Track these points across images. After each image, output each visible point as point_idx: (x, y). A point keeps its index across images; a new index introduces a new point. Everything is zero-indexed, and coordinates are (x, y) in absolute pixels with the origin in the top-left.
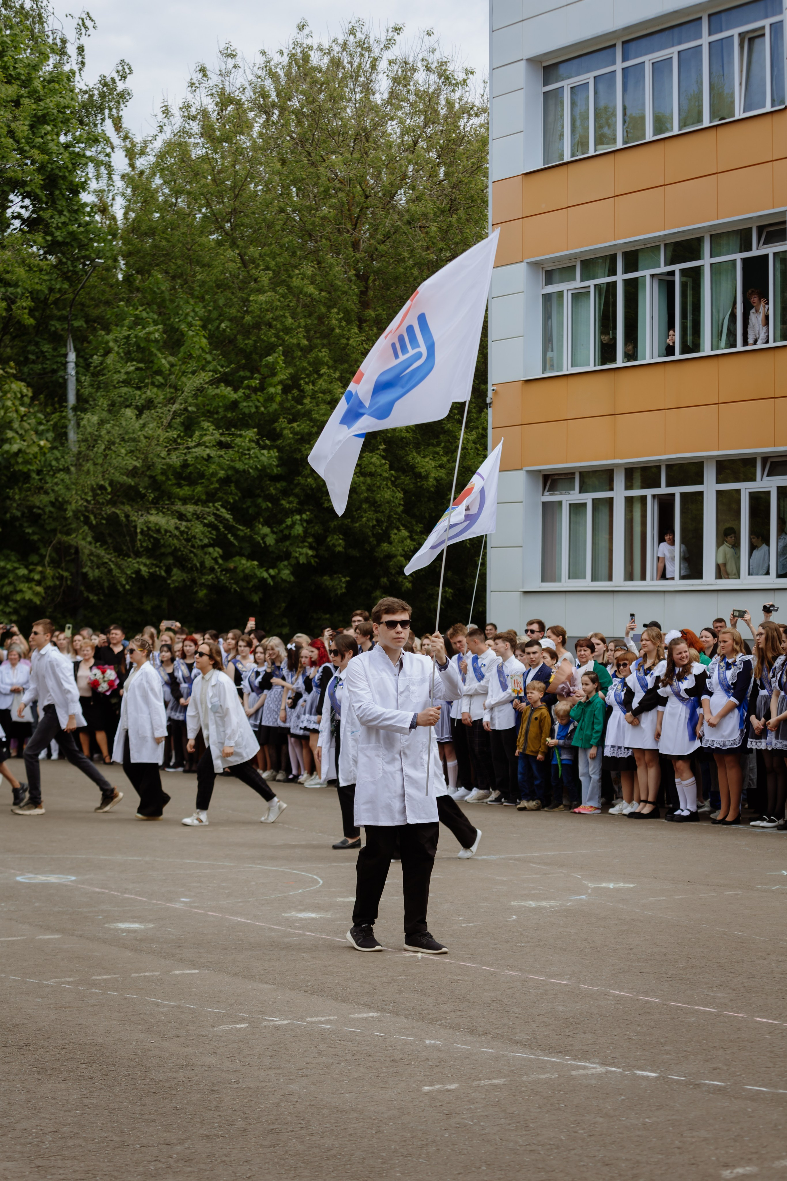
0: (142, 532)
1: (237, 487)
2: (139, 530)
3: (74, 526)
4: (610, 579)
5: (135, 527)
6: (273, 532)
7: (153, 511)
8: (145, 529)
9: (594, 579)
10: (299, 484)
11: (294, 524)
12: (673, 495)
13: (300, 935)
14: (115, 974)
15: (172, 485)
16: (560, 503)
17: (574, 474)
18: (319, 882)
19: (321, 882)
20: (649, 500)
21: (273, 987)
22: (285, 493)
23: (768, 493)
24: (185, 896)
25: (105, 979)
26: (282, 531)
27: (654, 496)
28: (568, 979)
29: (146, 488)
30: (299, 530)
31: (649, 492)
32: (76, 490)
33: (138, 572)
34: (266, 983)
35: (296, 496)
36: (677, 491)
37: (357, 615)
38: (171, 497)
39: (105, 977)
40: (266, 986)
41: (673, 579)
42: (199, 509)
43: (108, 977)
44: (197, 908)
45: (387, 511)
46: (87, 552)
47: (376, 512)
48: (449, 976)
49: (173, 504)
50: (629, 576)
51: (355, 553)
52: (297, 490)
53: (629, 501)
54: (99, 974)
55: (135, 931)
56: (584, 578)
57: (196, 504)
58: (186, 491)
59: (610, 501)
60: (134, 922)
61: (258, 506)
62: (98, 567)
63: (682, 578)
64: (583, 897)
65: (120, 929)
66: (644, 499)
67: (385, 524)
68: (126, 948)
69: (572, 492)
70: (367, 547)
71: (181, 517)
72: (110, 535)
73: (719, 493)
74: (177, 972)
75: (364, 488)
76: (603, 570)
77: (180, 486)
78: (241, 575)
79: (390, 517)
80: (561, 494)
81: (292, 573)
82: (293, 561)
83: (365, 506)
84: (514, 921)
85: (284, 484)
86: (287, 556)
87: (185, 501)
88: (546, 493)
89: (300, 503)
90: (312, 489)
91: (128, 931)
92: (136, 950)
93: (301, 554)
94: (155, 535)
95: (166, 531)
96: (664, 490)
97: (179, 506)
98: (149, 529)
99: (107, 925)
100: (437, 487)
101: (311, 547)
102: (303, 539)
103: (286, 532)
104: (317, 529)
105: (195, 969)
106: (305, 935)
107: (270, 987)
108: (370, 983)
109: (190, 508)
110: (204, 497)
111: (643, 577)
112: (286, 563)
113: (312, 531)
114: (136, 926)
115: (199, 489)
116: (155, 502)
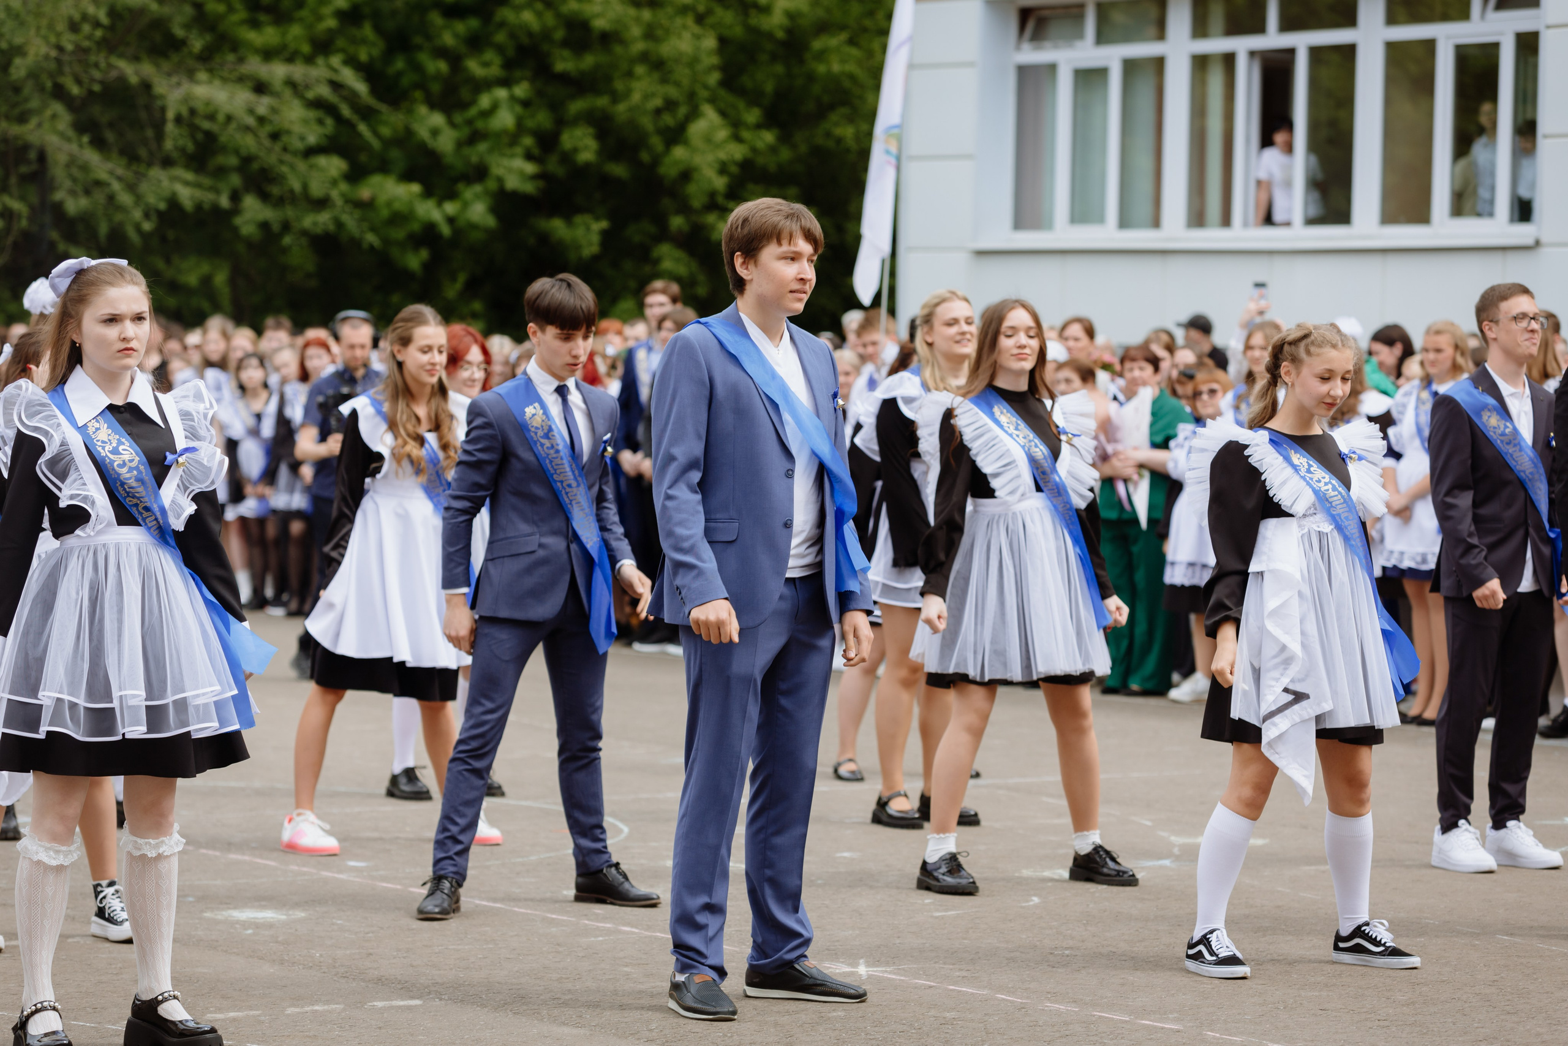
0: (178, 120)
1: (378, 29)
2: (170, 115)
3: (34, 103)
4: (1156, 223)
5: (163, 110)
6: (452, 124)
7: (202, 76)
8: (185, 112)
9: (1124, 223)
10: (502, 24)
11: (495, 107)
12: (1291, 52)
13: (609, 932)
14: (251, 1008)
15: (244, 22)
16: (1052, 68)
17: (1081, 6)
18: (621, 831)
19: (626, 830)
20: (1242, 64)
21: (582, 1031)
22: (475, 43)
23: (1496, 46)
24: (356, 858)
25: (234, 1020)
26: (470, 122)
27: (1252, 54)
28: (1176, 1020)
29: (187, 27)
30: (505, 119)
31: (1242, 45)
32: (38, 28)
33: (173, 203)
34: (564, 1024)
35: (500, 49)
36: (1302, 41)
37: (655, 291)
38: (236, 46)
39: (232, 1014)
40: (566, 1030)
41: (1288, 224)
42: (298, 71)
43: (240, 1014)
44: (384, 879)
45: (686, 82)
46: (62, 158)
47: (664, 81)
48: (933, 1012)
49: (241, 60)
50: (1197, 218)
51: (618, 170)
52: (500, 37)
53: (1200, 63)
54: (220, 1010)
55: (270, 926)
56: (1100, 219)
57: (290, 60)
58: (269, 35)
59: (1159, 63)
60: (263, 908)
61: (418, 68)
62: (87, 192)
63: (1310, 222)
64: (1166, 862)
65: (238, 922)
66: (1229, 60)
67: (683, 111)
68: (262, 958)
69: (1079, 44)
70: (645, 157)
71: (260, 88)
72: (111, 125)
73: (1392, 48)
74: (379, 1004)
75: (636, 31)
76: (1142, 207)
77: (255, 24)
78: (385, 213)
79: (692, 96)
80: (1056, 47)
81: (494, 210)
82: (492, 185)
83: (640, 70)
84: (1036, 906)
85: (474, 23)
86: (480, 173)
87: (268, 54)
88: (1026, 46)
89: (508, 65)
90: (530, 34)
91: (257, 925)
92: (282, 962)
93: (510, 170)
94: (206, 125)
95: (229, 118)
96: (1273, 39)
97: (255, 66)
98: (193, 112)
99: (208, 915)
100: (790, 31)
101: (529, 157)
102: (513, 138)
103: (480, 124)
104: (542, 119)
105: (412, 998)
106: (620, 932)
107: (575, 1031)
108: (776, 1024)
109: (278, 71)
110: (306, 48)
111: (1226, 220)
112: (478, 188)
113: (530, 123)
114: (268, 915)
115: (296, 31)
116: (206, 57)
